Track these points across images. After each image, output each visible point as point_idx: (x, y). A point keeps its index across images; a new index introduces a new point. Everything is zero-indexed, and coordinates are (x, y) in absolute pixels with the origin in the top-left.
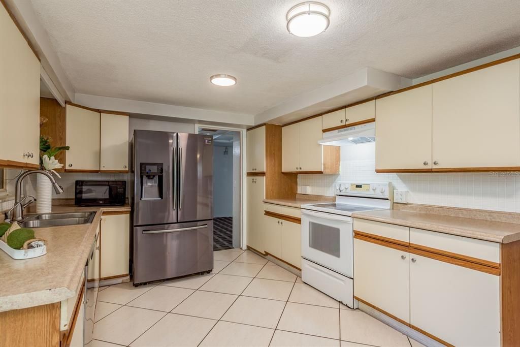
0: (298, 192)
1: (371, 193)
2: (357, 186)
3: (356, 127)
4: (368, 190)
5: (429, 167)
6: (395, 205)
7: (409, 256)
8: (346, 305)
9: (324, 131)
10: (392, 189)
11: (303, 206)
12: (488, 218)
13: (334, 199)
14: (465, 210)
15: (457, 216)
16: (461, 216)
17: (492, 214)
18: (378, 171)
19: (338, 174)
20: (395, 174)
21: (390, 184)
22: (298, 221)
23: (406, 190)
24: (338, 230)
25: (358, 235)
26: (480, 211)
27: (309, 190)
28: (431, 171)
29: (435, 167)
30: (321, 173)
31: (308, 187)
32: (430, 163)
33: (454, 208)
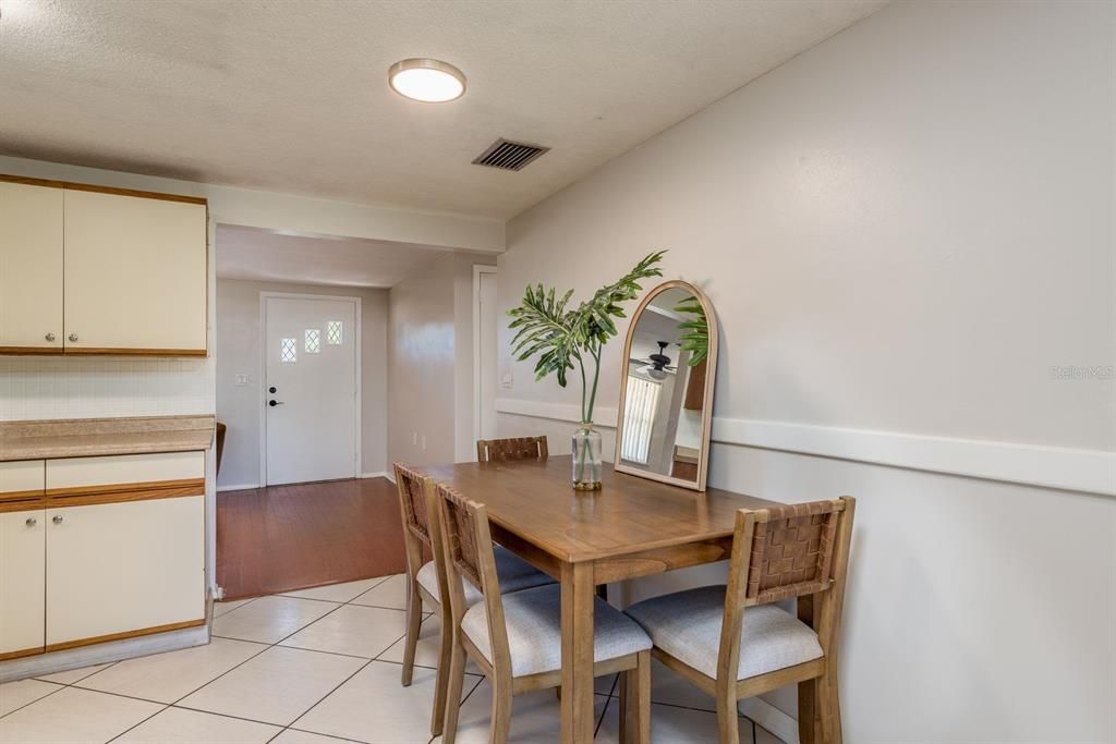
5: (58, 344)
12: (146, 428)
14: (107, 420)
15: (92, 432)
16: (98, 431)
17: (152, 421)
26: (132, 419)
28: (61, 352)
32: (58, 335)
33: (84, 421)
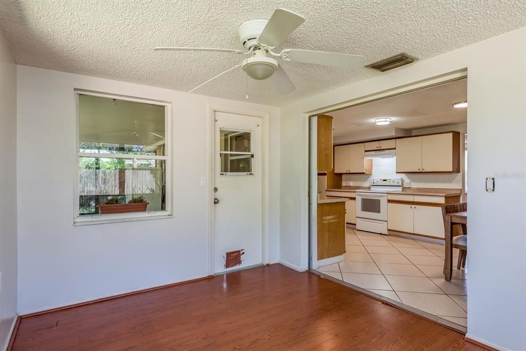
0: (343, 185)
1: (392, 184)
2: (384, 180)
3: (385, 151)
4: (390, 182)
6: (404, 189)
7: (413, 206)
8: (384, 234)
9: (366, 151)
10: (403, 181)
11: (357, 191)
13: (369, 188)
18: (397, 173)
19: (372, 174)
20: (404, 174)
21: (402, 179)
22: (354, 199)
23: (409, 181)
24: (379, 200)
25: (389, 201)
27: (352, 184)
28: (421, 172)
29: (423, 171)
30: (364, 173)
31: (350, 182)
32: (421, 169)
